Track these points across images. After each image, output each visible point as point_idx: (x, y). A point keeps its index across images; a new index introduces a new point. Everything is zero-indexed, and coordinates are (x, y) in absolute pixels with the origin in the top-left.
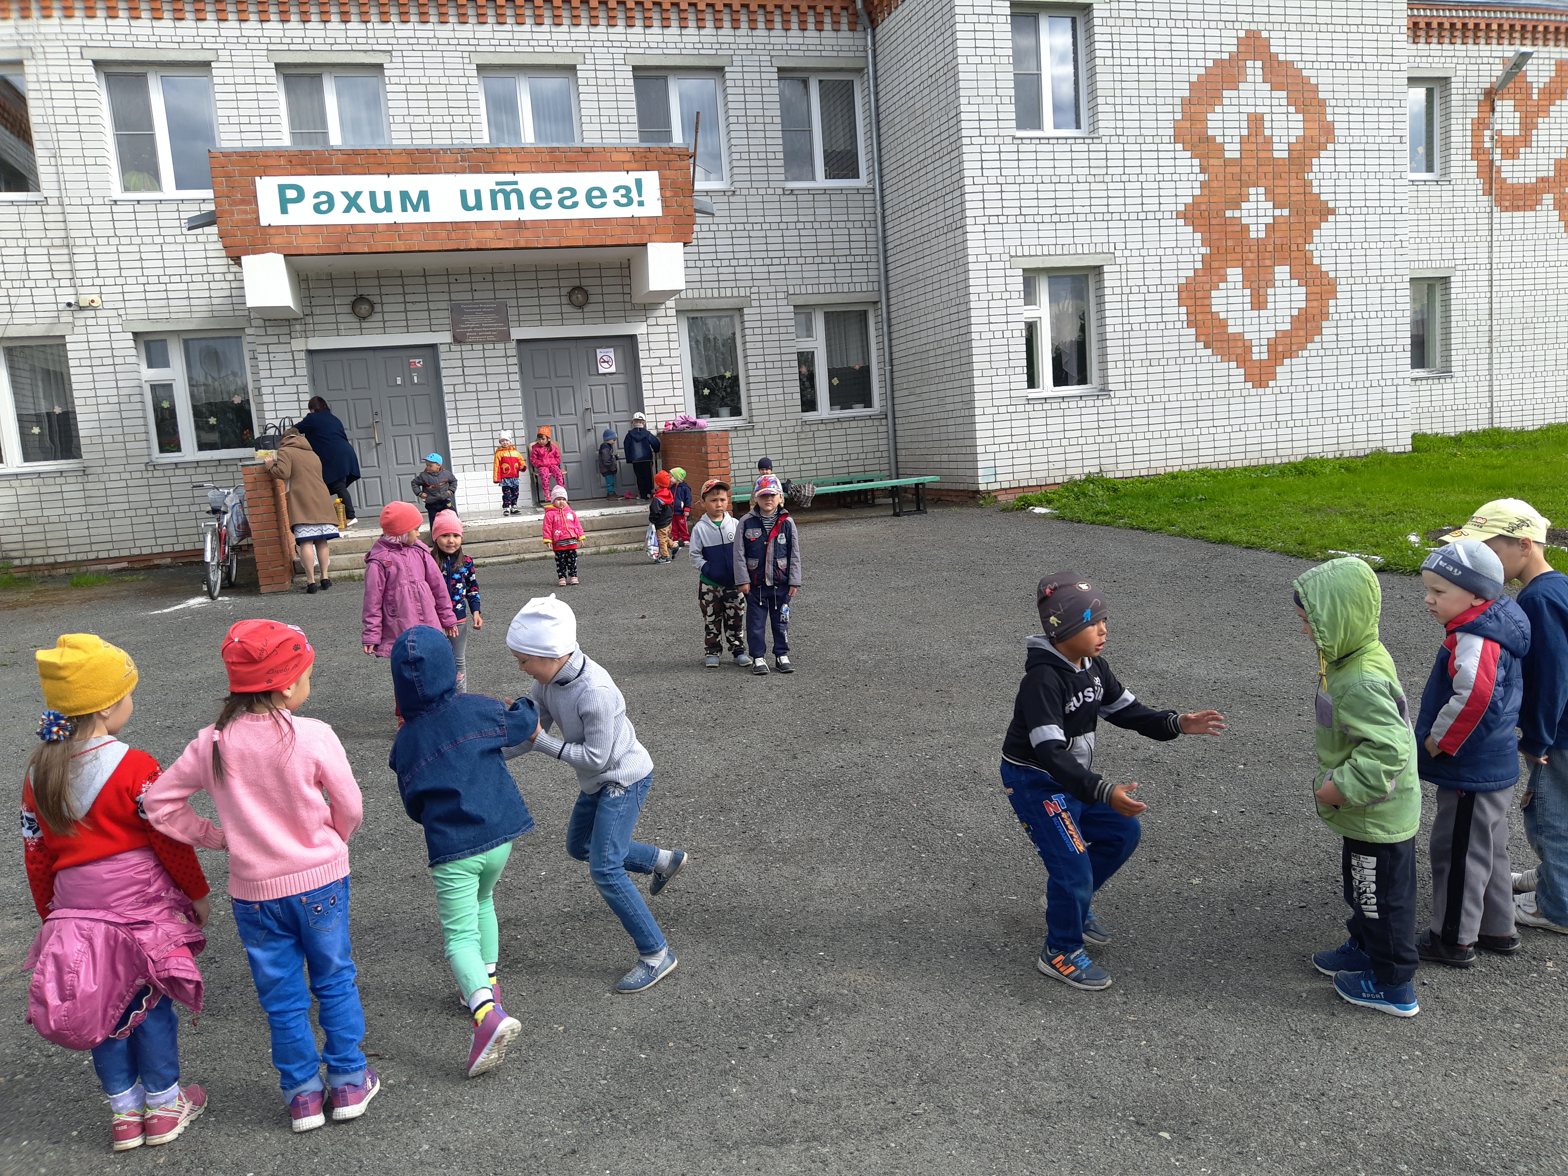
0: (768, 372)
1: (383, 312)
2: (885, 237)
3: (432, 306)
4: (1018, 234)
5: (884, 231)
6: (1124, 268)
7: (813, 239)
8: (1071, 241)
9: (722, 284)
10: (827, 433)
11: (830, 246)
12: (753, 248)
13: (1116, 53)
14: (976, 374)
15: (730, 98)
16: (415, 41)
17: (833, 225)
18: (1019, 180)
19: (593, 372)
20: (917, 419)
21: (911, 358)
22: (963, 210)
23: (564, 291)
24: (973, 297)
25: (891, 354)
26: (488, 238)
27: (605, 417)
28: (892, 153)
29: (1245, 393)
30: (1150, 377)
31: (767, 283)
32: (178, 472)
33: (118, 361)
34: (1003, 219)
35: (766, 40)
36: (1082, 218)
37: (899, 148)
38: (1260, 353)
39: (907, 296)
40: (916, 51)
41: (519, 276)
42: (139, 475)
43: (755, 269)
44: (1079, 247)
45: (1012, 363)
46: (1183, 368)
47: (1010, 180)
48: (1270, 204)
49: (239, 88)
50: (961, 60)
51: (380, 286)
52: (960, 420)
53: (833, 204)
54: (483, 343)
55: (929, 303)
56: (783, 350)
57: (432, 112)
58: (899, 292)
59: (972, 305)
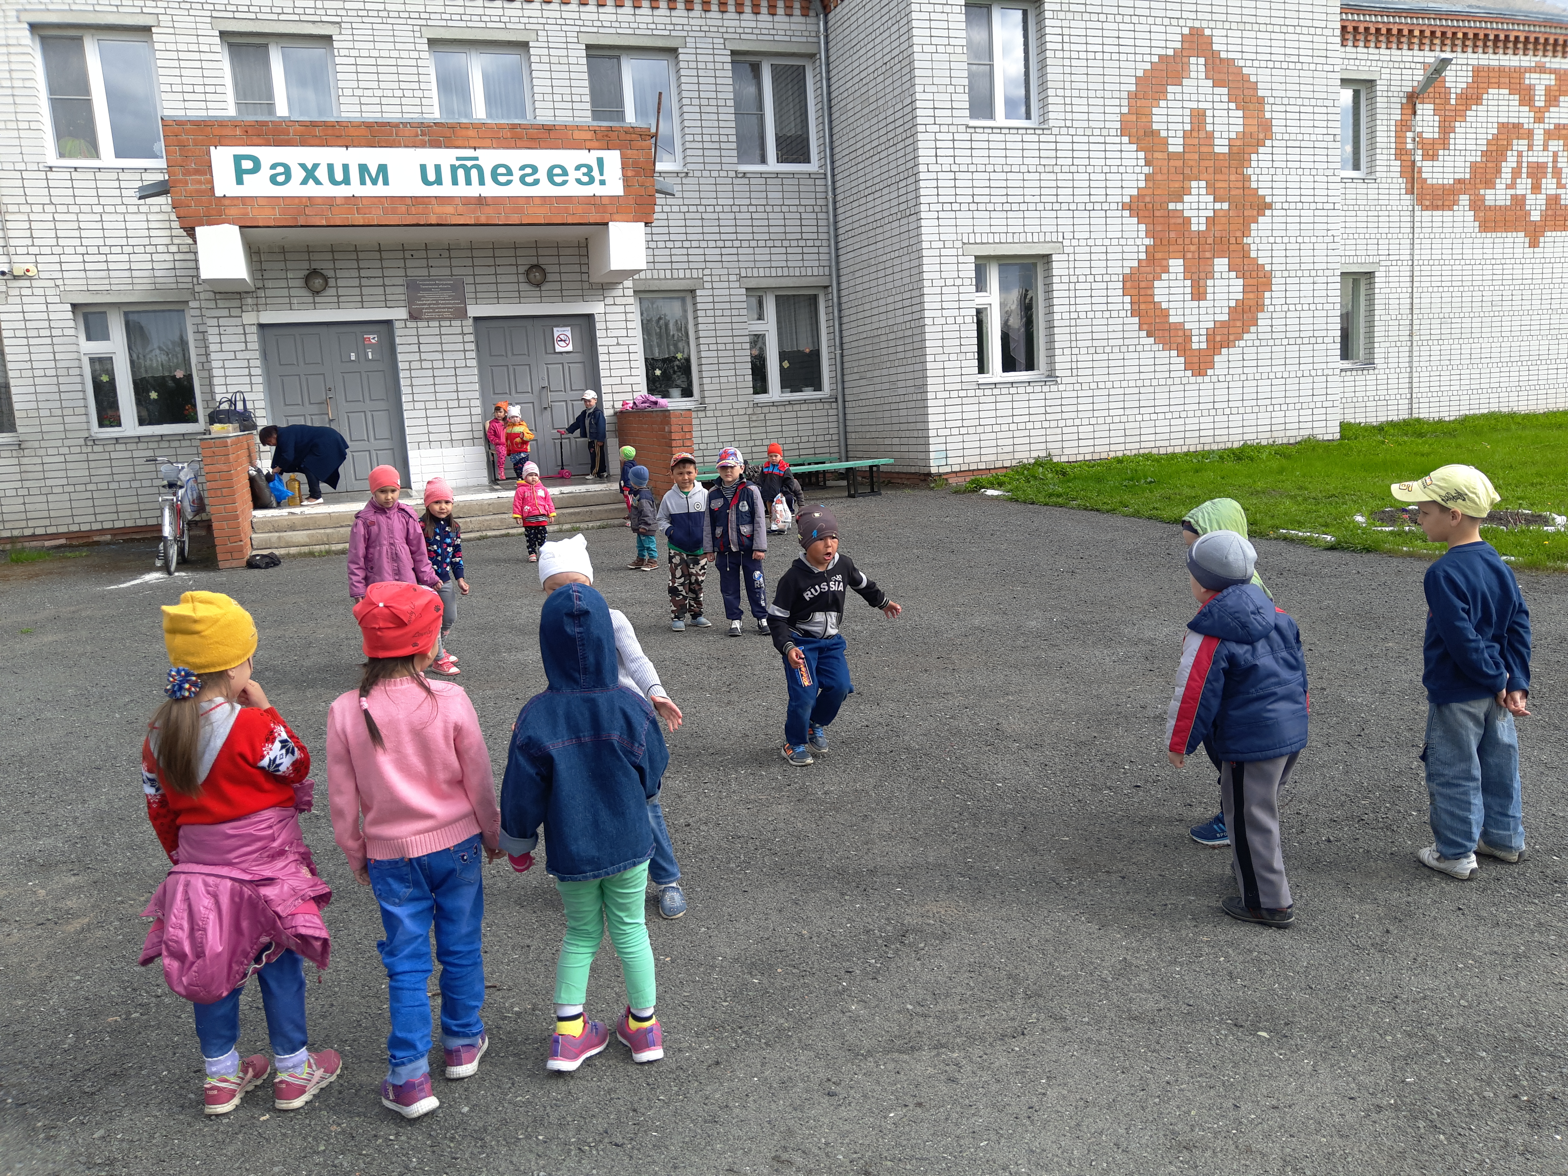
0: (721, 354)
1: (337, 287)
2: (836, 222)
3: (387, 281)
4: (970, 222)
5: (835, 216)
6: (1071, 257)
7: (766, 223)
8: (1021, 229)
9: (675, 266)
10: (778, 416)
11: (782, 229)
12: (706, 230)
13: (1066, 47)
14: (929, 358)
15: (683, 80)
16: (365, 13)
17: (785, 209)
18: (972, 168)
19: (550, 350)
20: (867, 402)
21: (862, 343)
22: (917, 197)
23: (522, 269)
24: (926, 283)
25: (841, 338)
26: (449, 214)
27: (561, 395)
28: (845, 138)
29: (1185, 381)
30: (1096, 364)
31: (719, 265)
32: (119, 447)
33: (55, 332)
34: (956, 207)
35: (720, 23)
36: (1032, 207)
37: (852, 134)
38: (1199, 343)
39: (859, 281)
40: (870, 38)
41: (476, 253)
42: (78, 450)
43: (707, 251)
44: (1029, 235)
45: (964, 349)
46: (1127, 356)
47: (964, 168)
48: (1211, 198)
49: (182, 55)
50: (916, 48)
51: (334, 260)
52: (912, 404)
53: (786, 188)
54: (440, 319)
55: (881, 288)
56: (735, 333)
57: (382, 85)
58: (850, 277)
59: (926, 291)
